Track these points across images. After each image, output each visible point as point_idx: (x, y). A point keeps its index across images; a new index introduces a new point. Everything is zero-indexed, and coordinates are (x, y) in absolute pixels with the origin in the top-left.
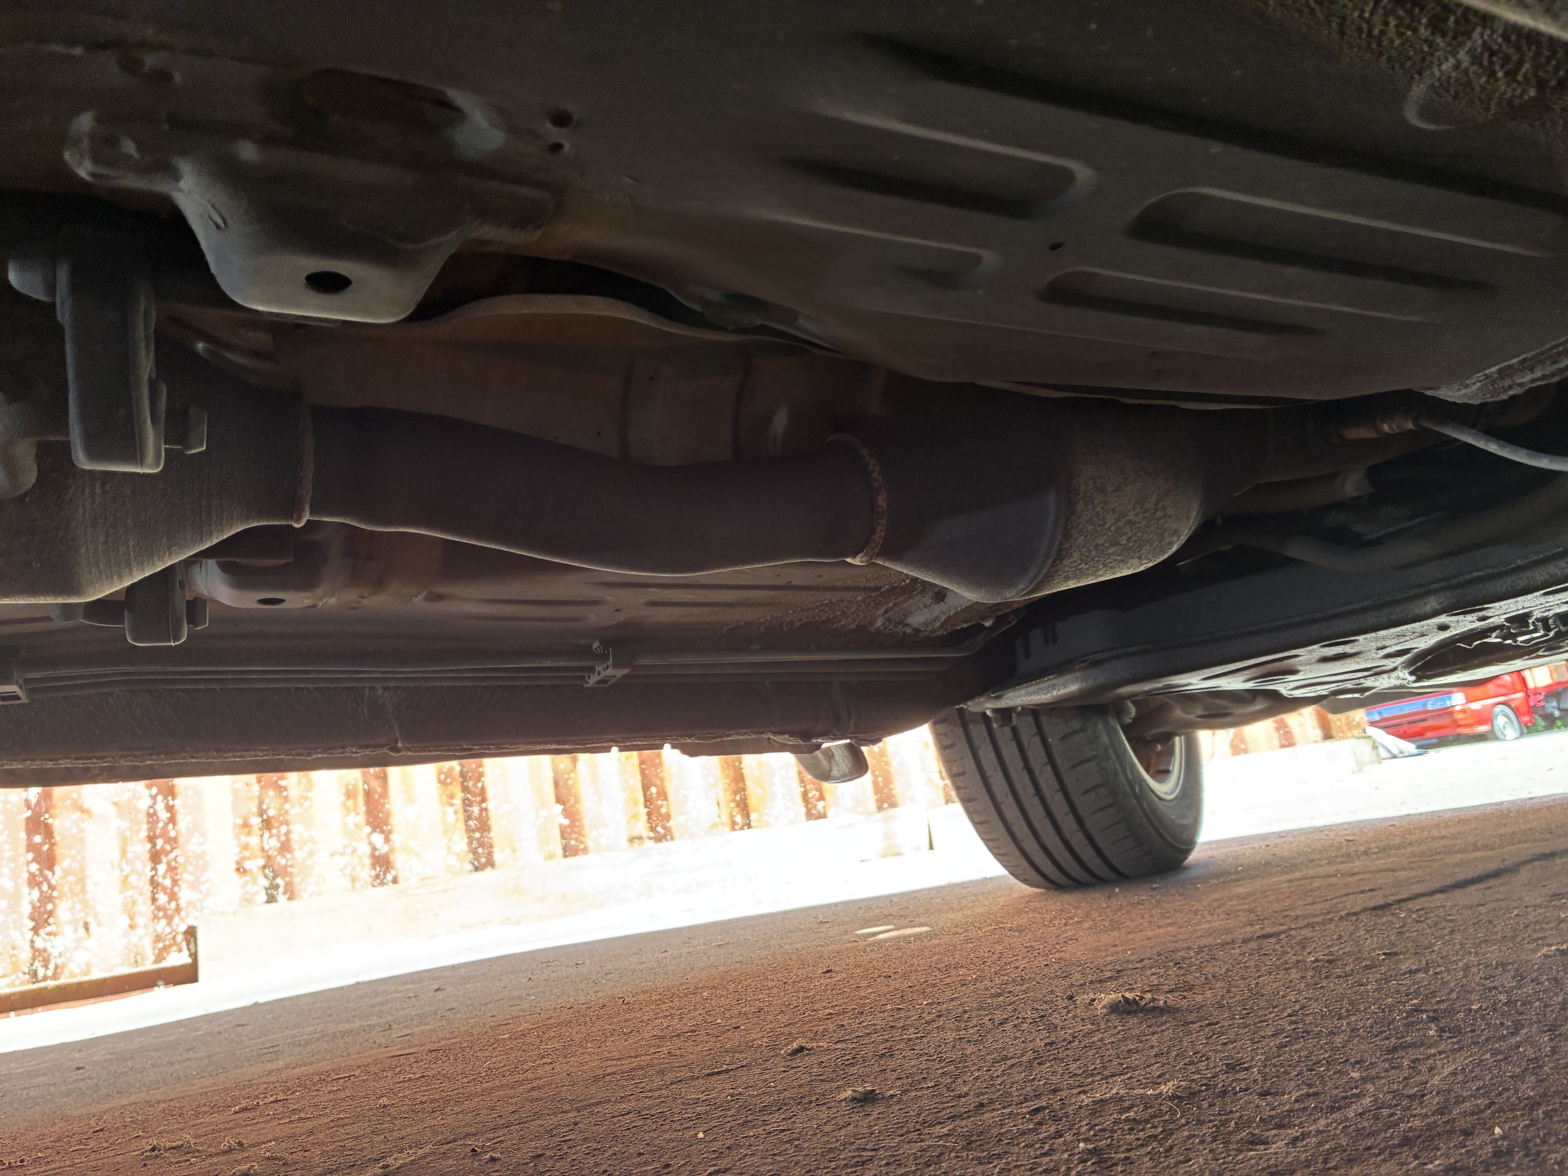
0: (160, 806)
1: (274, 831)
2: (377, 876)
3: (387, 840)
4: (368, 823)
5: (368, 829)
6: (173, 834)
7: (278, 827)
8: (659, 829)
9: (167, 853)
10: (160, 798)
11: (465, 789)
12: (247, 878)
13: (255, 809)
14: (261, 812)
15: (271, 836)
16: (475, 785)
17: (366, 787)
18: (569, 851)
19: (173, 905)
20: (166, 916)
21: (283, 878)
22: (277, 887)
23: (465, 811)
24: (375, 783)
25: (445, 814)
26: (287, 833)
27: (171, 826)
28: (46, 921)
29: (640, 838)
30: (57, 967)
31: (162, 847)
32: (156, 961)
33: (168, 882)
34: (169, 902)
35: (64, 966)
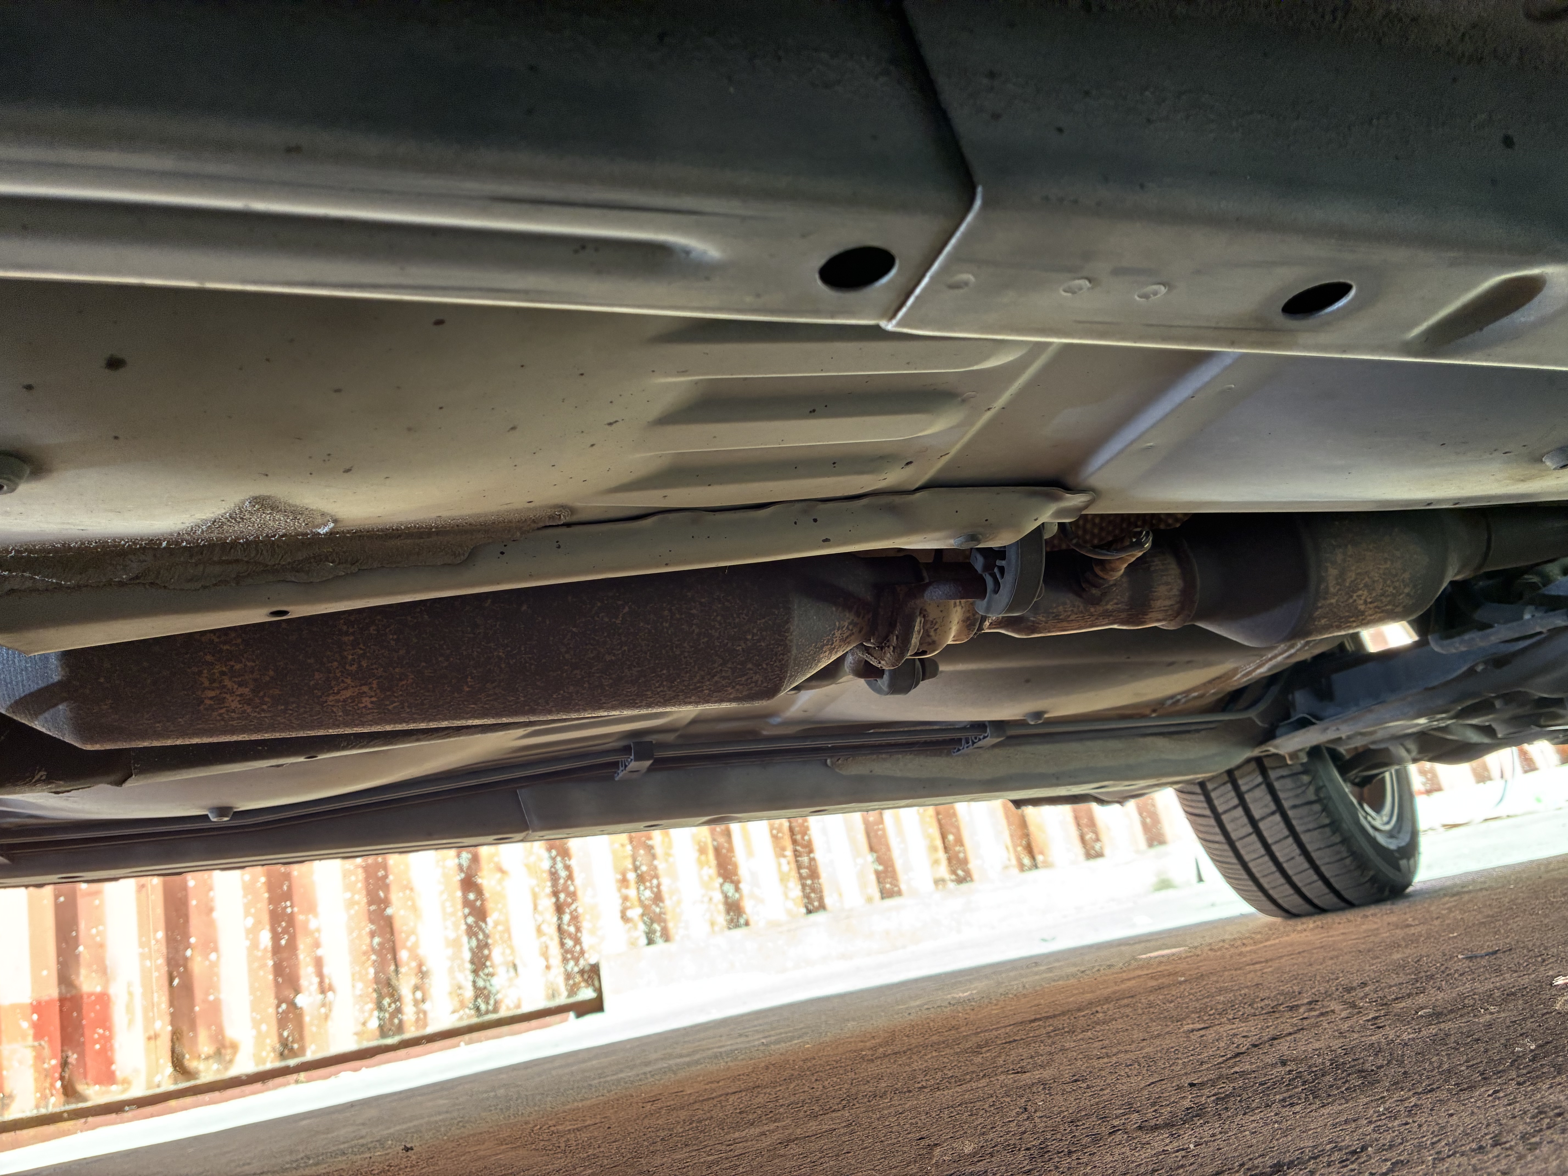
0: (559, 866)
1: (648, 884)
2: (732, 920)
3: (737, 889)
4: (720, 875)
5: (721, 880)
6: (572, 888)
7: (650, 881)
8: (960, 873)
9: (570, 905)
10: (559, 859)
11: (794, 842)
12: (630, 925)
13: (630, 866)
14: (636, 869)
15: (646, 888)
16: (803, 838)
17: (715, 843)
18: (885, 894)
19: (578, 948)
20: (573, 958)
21: (659, 924)
22: (655, 932)
23: (797, 861)
24: (722, 840)
25: (779, 865)
26: (658, 886)
27: (569, 882)
28: (484, 964)
29: (943, 880)
30: (496, 1002)
31: (565, 900)
32: (569, 996)
33: (572, 929)
34: (575, 946)
35: (501, 1001)
